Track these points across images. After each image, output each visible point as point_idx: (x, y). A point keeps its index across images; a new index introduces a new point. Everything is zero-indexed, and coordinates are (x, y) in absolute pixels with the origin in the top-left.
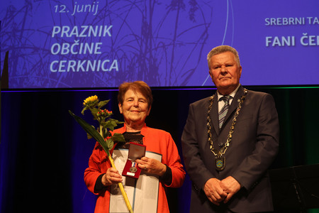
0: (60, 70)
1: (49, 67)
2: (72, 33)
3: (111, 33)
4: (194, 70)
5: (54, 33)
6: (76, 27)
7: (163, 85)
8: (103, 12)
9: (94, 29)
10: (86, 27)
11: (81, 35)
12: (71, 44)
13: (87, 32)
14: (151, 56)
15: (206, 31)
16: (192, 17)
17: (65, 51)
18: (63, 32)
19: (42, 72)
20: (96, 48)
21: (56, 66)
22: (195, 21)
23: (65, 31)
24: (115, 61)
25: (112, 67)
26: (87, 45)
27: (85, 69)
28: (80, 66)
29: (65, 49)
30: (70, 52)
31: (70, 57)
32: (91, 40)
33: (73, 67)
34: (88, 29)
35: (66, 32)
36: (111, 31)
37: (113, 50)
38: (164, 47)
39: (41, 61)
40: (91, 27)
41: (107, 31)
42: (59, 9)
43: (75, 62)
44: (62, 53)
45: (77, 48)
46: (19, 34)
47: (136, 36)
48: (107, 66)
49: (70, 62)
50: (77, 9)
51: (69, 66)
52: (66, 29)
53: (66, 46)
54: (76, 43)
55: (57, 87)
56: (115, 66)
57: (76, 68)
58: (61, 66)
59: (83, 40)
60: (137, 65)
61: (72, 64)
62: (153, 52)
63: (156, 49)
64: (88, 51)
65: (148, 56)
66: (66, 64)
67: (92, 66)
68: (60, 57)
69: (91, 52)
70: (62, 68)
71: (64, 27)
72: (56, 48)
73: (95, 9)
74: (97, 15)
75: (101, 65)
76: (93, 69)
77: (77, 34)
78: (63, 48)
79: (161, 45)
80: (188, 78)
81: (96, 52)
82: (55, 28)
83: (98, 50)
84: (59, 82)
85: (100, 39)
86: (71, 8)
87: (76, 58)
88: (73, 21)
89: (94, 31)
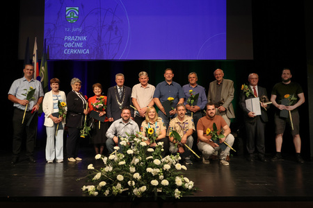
0: (68, 53)
1: (64, 52)
2: (72, 39)
4: (116, 54)
5: (65, 39)
6: (73, 37)
7: (105, 59)
8: (83, 31)
10: (77, 37)
12: (72, 43)
13: (77, 39)
14: (101, 48)
15: (121, 39)
16: (116, 34)
19: (61, 53)
21: (66, 51)
23: (69, 38)
24: (88, 50)
27: (77, 52)
28: (75, 51)
29: (70, 45)
31: (71, 48)
32: (79, 42)
37: (87, 46)
39: (61, 49)
41: (85, 38)
42: (67, 30)
43: (73, 50)
44: (68, 46)
45: (74, 45)
46: (52, 39)
47: (95, 40)
48: (85, 52)
50: (74, 30)
51: (71, 51)
54: (74, 43)
56: (88, 52)
57: (73, 52)
58: (68, 51)
59: (76, 42)
60: (96, 51)
63: (103, 46)
64: (78, 46)
67: (80, 52)
68: (68, 48)
72: (66, 45)
73: (80, 30)
74: (81, 32)
75: (83, 51)
77: (74, 39)
79: (105, 44)
80: (114, 56)
82: (65, 37)
83: (82, 46)
84: (68, 57)
85: (82, 41)
86: (71, 29)
87: (74, 48)
88: (72, 34)
89: (80, 38)
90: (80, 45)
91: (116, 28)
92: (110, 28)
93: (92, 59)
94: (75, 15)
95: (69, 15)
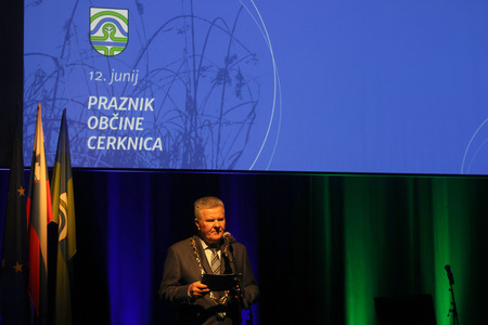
0: (99, 148)
1: (86, 143)
2: (110, 105)
3: (153, 107)
4: (241, 152)
5: (90, 104)
6: (114, 99)
7: (209, 168)
8: (144, 82)
9: (135, 101)
10: (126, 99)
11: (120, 108)
12: (110, 117)
13: (126, 105)
14: (197, 136)
15: (253, 110)
16: (238, 94)
17: (104, 125)
18: (100, 103)
19: (79, 149)
20: (138, 123)
21: (94, 143)
22: (241, 98)
23: (102, 102)
24: (159, 139)
25: (155, 146)
26: (127, 119)
27: (126, 146)
28: (121, 143)
29: (104, 123)
30: (109, 128)
31: (108, 132)
32: (132, 114)
33: (112, 144)
34: (128, 102)
35: (104, 104)
36: (153, 104)
37: (155, 127)
38: (210, 125)
39: (77, 135)
40: (131, 99)
41: (148, 104)
42: (95, 76)
43: (115, 139)
44: (101, 128)
45: (116, 123)
46: (50, 103)
47: (180, 111)
48: (150, 144)
49: (109, 138)
50: (117, 78)
51: (109, 143)
52: (103, 100)
53: (104, 120)
54: (116, 117)
55: (96, 166)
56: (158, 145)
57: (116, 145)
58: (99, 142)
59: (122, 114)
60: (182, 144)
61: (112, 141)
62: (199, 131)
63: (201, 128)
64: (128, 127)
65: (193, 134)
66: (105, 141)
67: (133, 144)
68: (99, 132)
69: (132, 128)
70: (101, 145)
71: (101, 98)
72: (93, 121)
73: (134, 79)
74: (137, 86)
75: (143, 143)
76: (135, 148)
77: (116, 106)
78: (101, 122)
79: (207, 123)
80: (235, 160)
81: (137, 129)
82: (91, 98)
83: (139, 126)
84: (98, 160)
85: (141, 114)
86: (108, 76)
87: (116, 134)
88: (111, 92)
89: (135, 104)
90: (135, 124)
91: (240, 77)
92: (223, 76)
93: (171, 166)
94: (118, 34)
95: (100, 33)
